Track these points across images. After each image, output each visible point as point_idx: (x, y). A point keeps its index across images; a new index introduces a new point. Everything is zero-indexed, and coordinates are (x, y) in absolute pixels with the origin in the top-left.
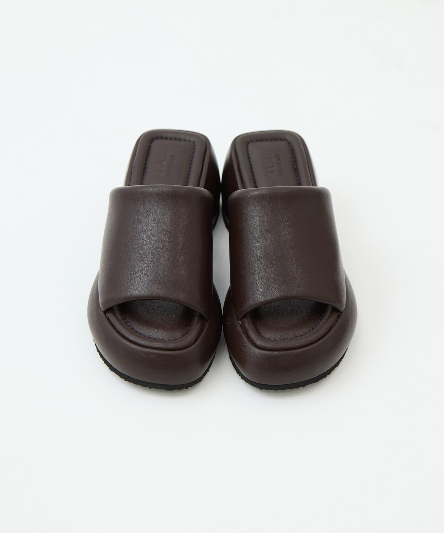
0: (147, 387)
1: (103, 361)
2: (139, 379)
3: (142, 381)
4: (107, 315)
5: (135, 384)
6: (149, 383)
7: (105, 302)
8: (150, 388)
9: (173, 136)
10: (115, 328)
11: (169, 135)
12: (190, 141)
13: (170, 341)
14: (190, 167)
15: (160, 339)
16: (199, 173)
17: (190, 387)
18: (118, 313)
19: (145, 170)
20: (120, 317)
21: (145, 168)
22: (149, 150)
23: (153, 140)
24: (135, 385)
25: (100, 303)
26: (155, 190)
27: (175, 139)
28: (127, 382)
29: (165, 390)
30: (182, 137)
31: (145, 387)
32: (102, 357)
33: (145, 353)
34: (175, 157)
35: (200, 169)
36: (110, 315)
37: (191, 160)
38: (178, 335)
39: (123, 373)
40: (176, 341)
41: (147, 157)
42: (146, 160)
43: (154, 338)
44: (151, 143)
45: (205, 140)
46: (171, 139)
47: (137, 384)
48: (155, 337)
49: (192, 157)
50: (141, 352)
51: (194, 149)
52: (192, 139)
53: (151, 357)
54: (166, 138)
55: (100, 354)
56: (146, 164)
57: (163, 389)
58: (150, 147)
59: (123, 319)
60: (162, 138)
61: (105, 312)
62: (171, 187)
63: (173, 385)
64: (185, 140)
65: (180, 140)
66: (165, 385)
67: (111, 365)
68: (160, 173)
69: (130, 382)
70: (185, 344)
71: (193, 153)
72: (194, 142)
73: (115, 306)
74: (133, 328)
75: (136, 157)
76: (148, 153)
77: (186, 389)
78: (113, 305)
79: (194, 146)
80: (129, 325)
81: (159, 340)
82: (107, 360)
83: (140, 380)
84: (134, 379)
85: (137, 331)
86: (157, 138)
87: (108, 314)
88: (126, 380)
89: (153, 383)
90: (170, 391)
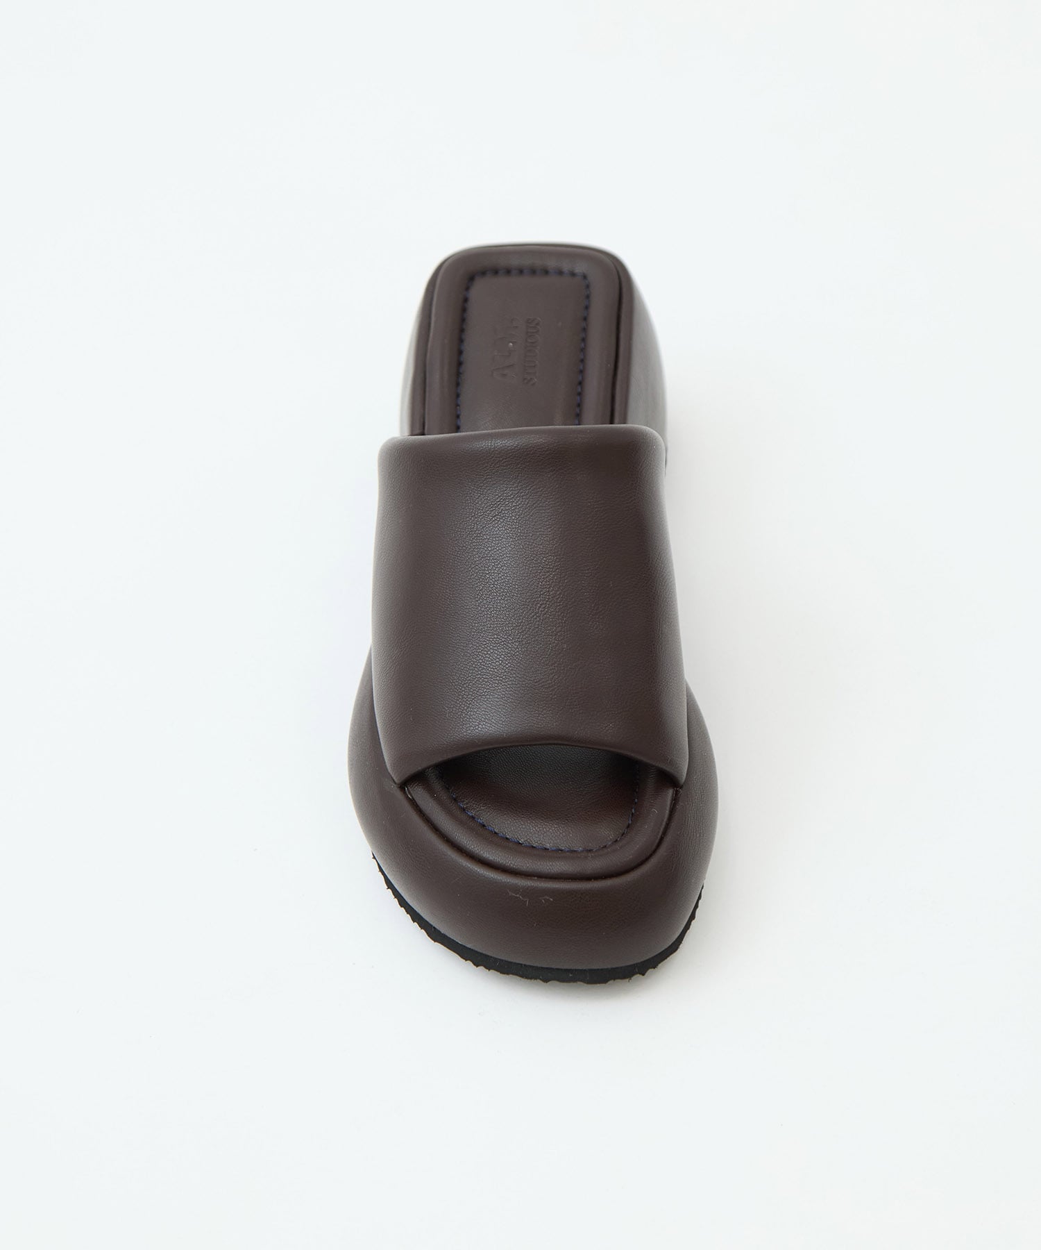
0: (536, 978)
1: (408, 915)
2: (514, 961)
3: (521, 964)
4: (410, 793)
5: (502, 972)
6: (543, 968)
7: (400, 759)
8: (546, 980)
9: (527, 262)
10: (436, 829)
11: (515, 262)
12: (573, 274)
13: (590, 855)
14: (583, 350)
15: (561, 850)
16: (611, 366)
17: (651, 968)
18: (437, 786)
19: (461, 371)
20: (444, 796)
21: (460, 364)
22: (464, 310)
23: (471, 278)
24: (502, 975)
25: (386, 761)
26: (508, 443)
27: (533, 271)
28: (481, 968)
29: (585, 985)
30: (552, 263)
31: (531, 979)
32: (403, 903)
33: (527, 892)
34: (537, 324)
35: (613, 354)
36: (419, 793)
37: (585, 330)
38: (605, 831)
39: (469, 946)
40: (606, 851)
41: (462, 330)
42: (461, 341)
43: (546, 849)
44: (467, 289)
45: (613, 263)
46: (521, 272)
47: (508, 974)
48: (548, 846)
49: (585, 319)
50: (516, 889)
51: (588, 297)
52: (580, 268)
53: (543, 901)
54: (508, 272)
55: (397, 894)
56: (460, 352)
57: (581, 981)
58: (466, 300)
59: (455, 799)
60: (496, 272)
61: (403, 786)
62: (550, 431)
63: (607, 969)
64: (560, 273)
65: (546, 272)
66: (585, 970)
67: (431, 926)
68: (504, 375)
69: (489, 968)
70: (631, 857)
71: (587, 308)
72: (585, 277)
73: (428, 768)
74: (484, 826)
75: (431, 334)
76: (463, 320)
77: (641, 976)
78: (425, 765)
79: (588, 287)
80: (473, 818)
81: (558, 853)
82: (422, 914)
83: (518, 962)
84: (500, 960)
85: (495, 833)
86: (483, 273)
87: (410, 790)
88: (477, 965)
89: (551, 968)
90: (598, 985)
